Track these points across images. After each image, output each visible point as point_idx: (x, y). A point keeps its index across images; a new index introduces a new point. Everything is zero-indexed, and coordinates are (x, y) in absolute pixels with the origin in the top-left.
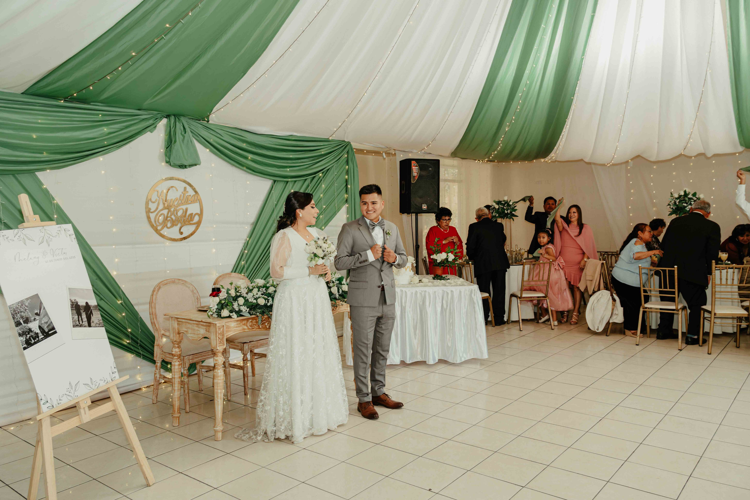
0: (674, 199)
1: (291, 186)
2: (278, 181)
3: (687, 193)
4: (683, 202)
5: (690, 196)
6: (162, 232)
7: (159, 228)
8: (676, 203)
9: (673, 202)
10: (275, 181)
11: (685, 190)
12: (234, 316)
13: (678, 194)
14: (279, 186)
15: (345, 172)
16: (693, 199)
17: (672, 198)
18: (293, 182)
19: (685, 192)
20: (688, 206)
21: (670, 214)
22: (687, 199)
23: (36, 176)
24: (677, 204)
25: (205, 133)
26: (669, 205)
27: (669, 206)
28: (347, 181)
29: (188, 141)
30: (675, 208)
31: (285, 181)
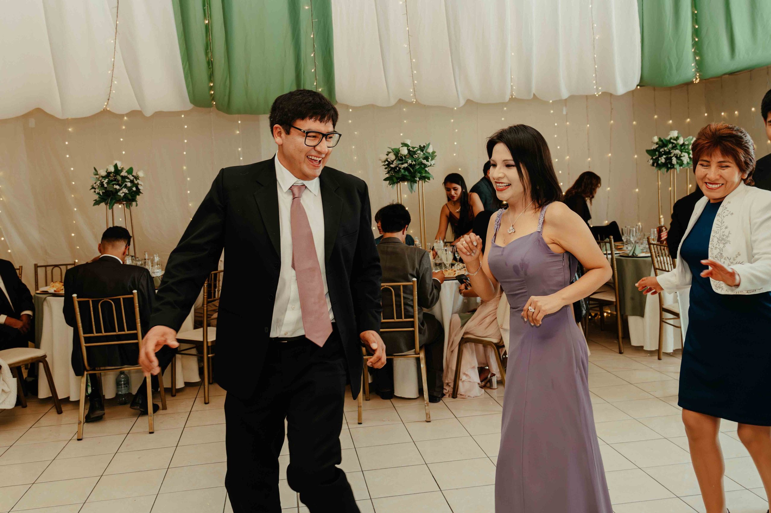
0: (100, 179)
3: (119, 169)
4: (114, 182)
5: (124, 173)
8: (104, 185)
9: (98, 182)
11: (115, 163)
13: (105, 170)
16: (128, 178)
17: (97, 176)
19: (116, 166)
20: (122, 189)
21: (97, 203)
22: (119, 178)
24: (106, 185)
26: (93, 188)
27: (93, 190)
30: (103, 193)
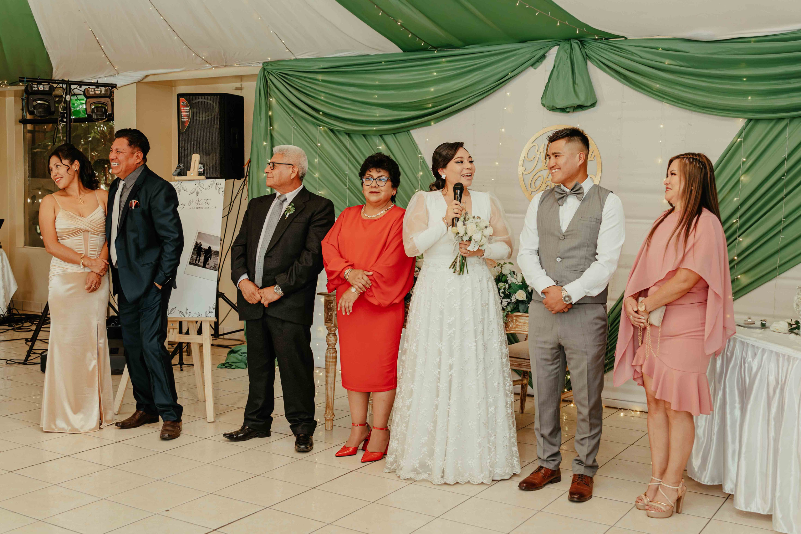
1: (789, 128)
10: (750, 120)
14: (760, 130)
31: (777, 120)
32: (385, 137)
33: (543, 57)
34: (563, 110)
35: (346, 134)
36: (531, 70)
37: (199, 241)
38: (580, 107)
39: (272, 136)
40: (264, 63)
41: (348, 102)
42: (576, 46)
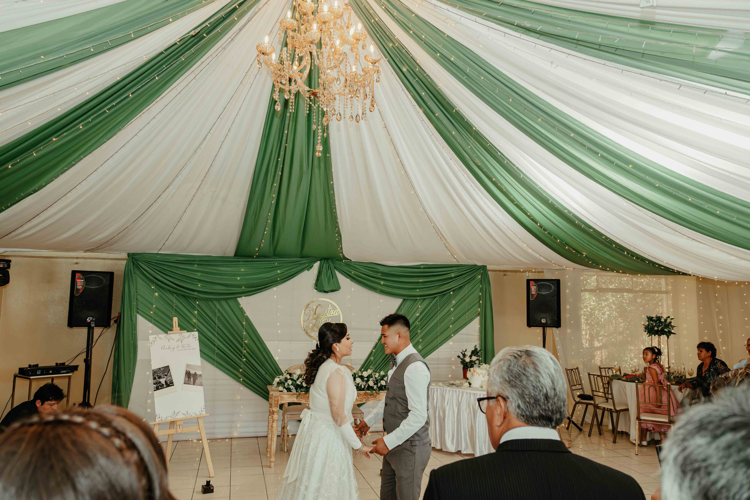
1: (419, 303)
2: (407, 300)
6: (310, 334)
7: (309, 332)
10: (404, 300)
12: (285, 391)
14: (408, 304)
15: (478, 290)
18: (422, 300)
23: (237, 300)
25: (345, 268)
28: (480, 297)
29: (330, 275)
31: (415, 300)
32: (221, 301)
33: (313, 266)
34: (325, 292)
35: (196, 299)
36: (306, 271)
37: (188, 370)
38: (332, 291)
39: (137, 299)
40: (128, 254)
41: (196, 281)
42: (330, 263)
